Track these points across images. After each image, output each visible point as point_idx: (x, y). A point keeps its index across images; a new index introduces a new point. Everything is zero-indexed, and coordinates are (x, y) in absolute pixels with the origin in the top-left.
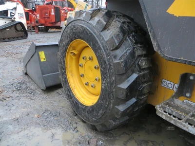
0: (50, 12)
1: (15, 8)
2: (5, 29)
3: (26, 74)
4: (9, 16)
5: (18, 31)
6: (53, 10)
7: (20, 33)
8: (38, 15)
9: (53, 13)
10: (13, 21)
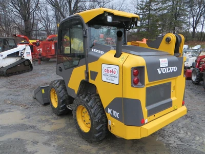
0: (51, 47)
1: (25, 49)
2: (17, 65)
3: (35, 98)
4: (20, 55)
5: (26, 66)
6: (53, 45)
7: (27, 67)
8: (41, 49)
9: (53, 48)
10: (22, 58)
